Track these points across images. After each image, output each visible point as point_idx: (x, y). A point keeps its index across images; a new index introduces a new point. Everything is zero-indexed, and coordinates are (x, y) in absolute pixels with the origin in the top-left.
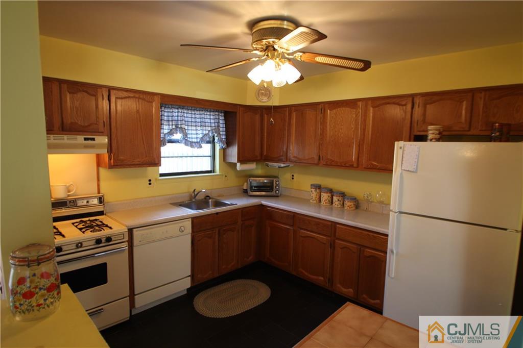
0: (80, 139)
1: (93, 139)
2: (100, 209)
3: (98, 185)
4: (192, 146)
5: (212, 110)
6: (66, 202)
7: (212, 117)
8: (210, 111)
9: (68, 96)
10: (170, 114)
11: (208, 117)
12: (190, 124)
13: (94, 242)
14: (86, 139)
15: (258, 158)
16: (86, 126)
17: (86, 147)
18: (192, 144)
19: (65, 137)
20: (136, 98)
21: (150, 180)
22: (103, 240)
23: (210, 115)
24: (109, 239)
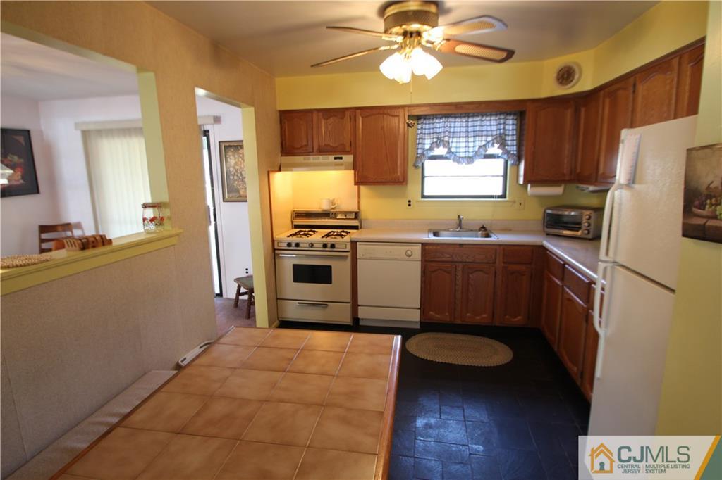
0: (331, 158)
1: (341, 158)
2: (356, 223)
3: (359, 202)
4: (458, 162)
5: (494, 113)
6: (329, 214)
7: (493, 123)
8: (491, 115)
9: (323, 122)
10: (431, 126)
11: (488, 123)
12: (458, 135)
13: (321, 245)
14: (335, 158)
15: (567, 178)
16: (336, 147)
17: (336, 165)
18: (458, 160)
19: (321, 157)
20: (381, 114)
21: (409, 201)
22: (329, 246)
23: (490, 120)
24: (333, 246)
